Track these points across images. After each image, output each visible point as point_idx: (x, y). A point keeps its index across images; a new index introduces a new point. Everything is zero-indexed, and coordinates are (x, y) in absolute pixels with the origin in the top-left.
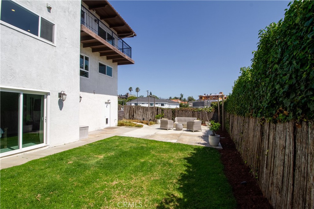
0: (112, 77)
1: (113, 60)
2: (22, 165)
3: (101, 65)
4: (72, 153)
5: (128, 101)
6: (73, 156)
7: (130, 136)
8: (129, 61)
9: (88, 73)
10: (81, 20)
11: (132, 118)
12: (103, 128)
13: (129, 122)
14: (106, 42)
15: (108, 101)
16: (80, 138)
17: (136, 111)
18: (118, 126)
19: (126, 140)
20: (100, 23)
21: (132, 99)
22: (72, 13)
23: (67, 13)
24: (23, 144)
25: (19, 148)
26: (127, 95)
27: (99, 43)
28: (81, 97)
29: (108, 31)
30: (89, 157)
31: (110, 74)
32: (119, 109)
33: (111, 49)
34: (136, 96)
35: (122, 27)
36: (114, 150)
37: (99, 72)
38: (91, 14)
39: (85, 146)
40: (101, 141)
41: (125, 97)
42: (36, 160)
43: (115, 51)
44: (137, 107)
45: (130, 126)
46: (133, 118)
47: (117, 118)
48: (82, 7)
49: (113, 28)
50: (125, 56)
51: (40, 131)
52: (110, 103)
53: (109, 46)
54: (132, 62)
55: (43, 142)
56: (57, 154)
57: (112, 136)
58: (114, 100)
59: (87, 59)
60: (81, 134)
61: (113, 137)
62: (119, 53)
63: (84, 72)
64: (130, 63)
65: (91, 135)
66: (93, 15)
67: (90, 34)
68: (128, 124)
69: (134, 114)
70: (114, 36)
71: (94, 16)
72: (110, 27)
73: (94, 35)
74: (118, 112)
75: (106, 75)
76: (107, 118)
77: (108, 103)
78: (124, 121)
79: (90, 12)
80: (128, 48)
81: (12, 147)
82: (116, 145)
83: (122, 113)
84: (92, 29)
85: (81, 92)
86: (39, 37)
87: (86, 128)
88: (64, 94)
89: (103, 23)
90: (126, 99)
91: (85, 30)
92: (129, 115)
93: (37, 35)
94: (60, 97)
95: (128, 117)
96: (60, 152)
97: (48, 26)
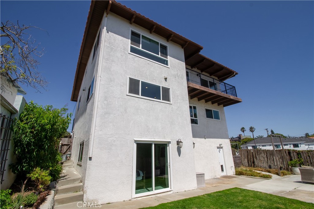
0: (220, 120)
1: (218, 103)
2: (155, 207)
3: (207, 111)
4: (193, 203)
5: (242, 144)
6: (194, 206)
7: (256, 190)
9: (197, 120)
10: (187, 79)
11: (253, 165)
12: (219, 177)
13: (250, 170)
14: (209, 90)
15: (220, 145)
16: (199, 186)
17: (257, 156)
18: (236, 174)
19: (251, 194)
20: (202, 76)
21: (247, 141)
22: (180, 76)
23: (177, 78)
24: (155, 186)
25: (152, 190)
26: (239, 137)
27: (204, 92)
28: (194, 144)
29: (209, 79)
32: (234, 154)
33: (214, 94)
34: (252, 137)
35: (222, 71)
37: (207, 117)
38: (194, 71)
39: (203, 195)
40: (219, 192)
41: (237, 139)
42: (165, 203)
43: (219, 94)
44: (259, 152)
45: (252, 176)
46: (254, 165)
47: (233, 164)
48: (187, 69)
49: (214, 76)
50: (229, 96)
51: (166, 176)
52: (222, 147)
53: (212, 92)
54: (239, 100)
55: (168, 187)
56: (180, 200)
57: (232, 188)
58: (226, 144)
59: (195, 108)
60: (199, 182)
61: (233, 188)
62: (223, 96)
63: (194, 119)
64: (236, 102)
65: (207, 184)
66: (195, 71)
67: (195, 87)
68: (248, 172)
69: (254, 160)
70: (216, 82)
71: (196, 72)
72: (210, 76)
73: (198, 86)
74: (233, 158)
75: (214, 119)
76: (222, 164)
77: (220, 147)
78: (243, 168)
80: (232, 88)
81: (148, 189)
82: (239, 199)
83: (238, 158)
84: (196, 82)
85: (194, 139)
86: (161, 101)
87: (202, 175)
88: (181, 142)
89: (204, 75)
90: (240, 141)
91: (191, 85)
92: (248, 161)
93: (160, 100)
94: (178, 144)
95: (247, 164)
96: (182, 199)
97: (166, 91)
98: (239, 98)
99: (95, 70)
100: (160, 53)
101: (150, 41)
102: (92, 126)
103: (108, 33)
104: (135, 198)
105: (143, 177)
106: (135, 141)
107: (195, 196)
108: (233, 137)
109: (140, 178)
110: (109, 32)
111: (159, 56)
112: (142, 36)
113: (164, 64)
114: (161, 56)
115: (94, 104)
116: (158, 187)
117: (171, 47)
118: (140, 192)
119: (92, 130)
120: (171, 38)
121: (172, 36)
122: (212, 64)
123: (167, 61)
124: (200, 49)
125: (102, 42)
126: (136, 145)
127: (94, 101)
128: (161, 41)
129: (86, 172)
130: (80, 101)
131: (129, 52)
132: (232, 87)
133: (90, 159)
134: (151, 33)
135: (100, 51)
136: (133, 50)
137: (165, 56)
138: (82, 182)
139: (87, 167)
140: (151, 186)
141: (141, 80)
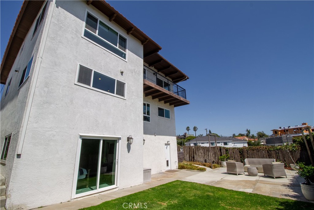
0: (170, 119)
1: (170, 103)
2: (98, 205)
3: (159, 109)
4: (137, 198)
5: (187, 141)
6: (138, 201)
7: (193, 182)
8: (184, 102)
9: (149, 117)
10: (144, 76)
11: (193, 160)
12: (164, 171)
13: (190, 164)
14: (163, 89)
15: (168, 142)
16: (144, 181)
17: (197, 152)
18: (179, 168)
19: (189, 185)
20: (158, 75)
21: (191, 139)
22: (137, 72)
23: (134, 73)
24: (100, 184)
25: (96, 189)
26: (185, 135)
27: (158, 91)
28: (144, 140)
29: (164, 80)
30: (153, 203)
31: (168, 116)
32: (179, 150)
33: (167, 94)
34: (195, 136)
35: (176, 74)
36: (177, 197)
37: (159, 116)
38: (151, 69)
39: (148, 190)
40: (163, 185)
41: (183, 137)
42: (108, 201)
43: (171, 95)
44: (198, 148)
45: (191, 169)
46: (194, 159)
47: (177, 160)
48: (144, 66)
49: (168, 77)
50: (180, 98)
51: (113, 173)
52: (169, 144)
53: (166, 92)
55: (114, 184)
56: (125, 196)
57: (174, 181)
58: (173, 141)
59: (148, 105)
60: (145, 177)
61: (175, 181)
62: (175, 97)
63: (146, 117)
64: (186, 103)
65: (153, 178)
66: (152, 70)
67: (150, 85)
68: (188, 166)
69: (194, 156)
70: (170, 83)
71: (153, 71)
72: (166, 76)
73: (153, 85)
74: (178, 154)
75: (165, 118)
76: (167, 160)
77: (167, 144)
78: (185, 163)
79: (150, 69)
81: (91, 187)
82: (178, 191)
83: (182, 154)
84: (152, 81)
85: (145, 135)
86: (115, 95)
87: (149, 170)
88: (131, 138)
89: (160, 75)
90: (185, 139)
91: (146, 83)
92: (189, 156)
93: (114, 94)
94: (128, 141)
95: (188, 159)
96: (127, 195)
97: (121, 85)
98: (188, 100)
99: (35, 48)
100: (118, 44)
101: (108, 30)
102: (24, 116)
103: (58, 8)
104: (75, 199)
105: (87, 175)
106: (81, 136)
107: (140, 191)
108: (179, 135)
109: (84, 177)
110: (59, 7)
111: (117, 48)
112: (100, 21)
113: (122, 57)
114: (119, 48)
115: (30, 90)
116: (103, 185)
117: (130, 41)
118: (82, 192)
119: (23, 122)
120: (131, 32)
121: (133, 29)
122: (168, 66)
123: (125, 55)
124: (158, 49)
125: (48, 16)
126: (81, 140)
127: (29, 86)
128: (121, 32)
129: (11, 171)
130: (9, 84)
131: (83, 35)
132: (183, 90)
133: (19, 156)
134: (110, 20)
135: (45, 27)
136: (87, 34)
137: (124, 48)
138: (5, 185)
139: (14, 166)
140: (95, 184)
141: (94, 69)
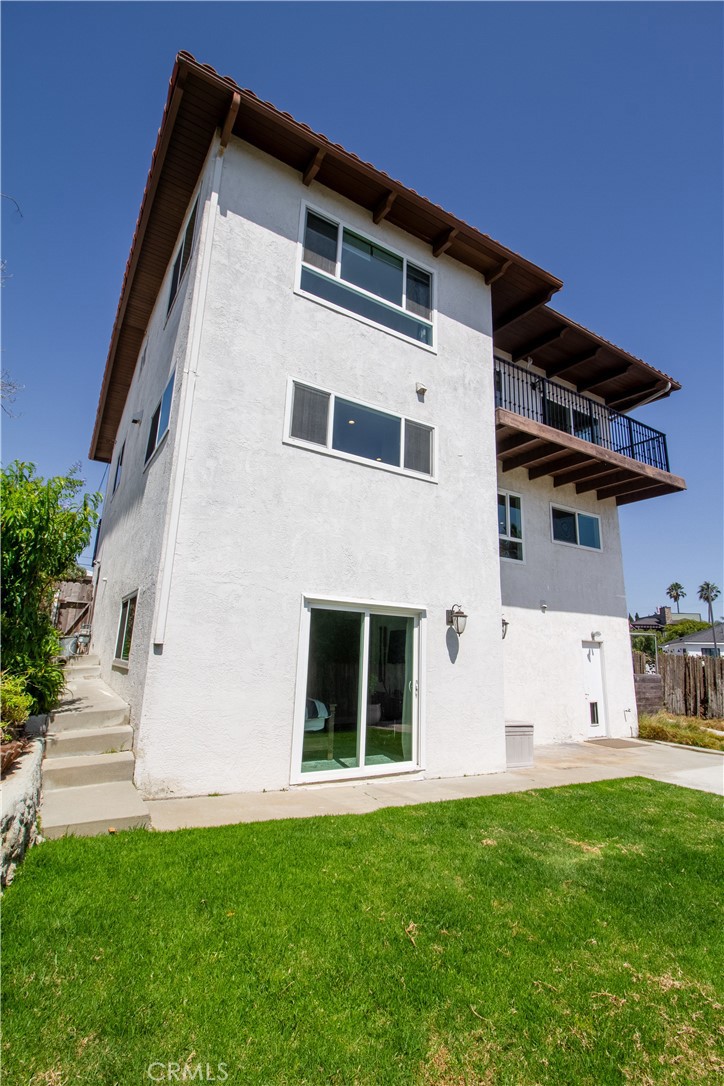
0: (601, 551)
1: (598, 491)
2: (367, 815)
3: (558, 515)
4: (491, 812)
5: (669, 640)
6: (495, 823)
7: (707, 790)
8: (659, 482)
9: (520, 544)
10: (496, 397)
11: (700, 709)
12: (580, 740)
13: (689, 727)
14: (571, 439)
15: (593, 636)
16: (511, 765)
17: (719, 681)
18: (640, 737)
19: (690, 801)
20: (549, 388)
21: (685, 631)
22: (472, 385)
23: (461, 390)
24: (368, 753)
25: (357, 765)
26: (661, 617)
27: (552, 447)
28: (505, 624)
29: (573, 403)
30: (548, 839)
31: (592, 540)
32: (638, 668)
33: (589, 457)
34: (705, 618)
35: (623, 375)
36: (640, 834)
37: (556, 537)
38: (522, 370)
39: (526, 793)
40: (581, 786)
41: (653, 622)
42: (397, 808)
43: (606, 458)
45: (696, 744)
46: (706, 709)
47: (631, 702)
48: (497, 362)
49: (591, 391)
50: (643, 468)
51: (403, 725)
52: (600, 644)
53: (582, 449)
54: (676, 484)
55: (410, 759)
56: (449, 802)
57: (624, 776)
58: (617, 634)
59: (515, 502)
60: (513, 752)
61: (628, 779)
62: (620, 464)
63: (510, 542)
64: (669, 489)
65: (540, 758)
66: (527, 372)
67: (522, 428)
68: (683, 732)
69: (706, 694)
70: (597, 413)
71: (531, 374)
72: (580, 390)
73: (533, 426)
74: (635, 681)
75: (579, 546)
76: (593, 701)
77: (592, 644)
78: (663, 719)
79: (518, 368)
80: (653, 439)
81: (342, 760)
82: (646, 813)
83: (652, 685)
84: (526, 410)
85: (506, 608)
86: (401, 469)
87: (526, 729)
88: (461, 614)
89: (557, 385)
90: (661, 630)
91: (507, 421)
92: (685, 695)
93: (398, 465)
94: (450, 621)
95: (681, 705)
96: (455, 798)
97: (421, 436)
98: (676, 474)
99: (176, 349)
100: (404, 297)
101: (372, 254)
102: (165, 542)
103: (225, 216)
104: (299, 785)
105: (326, 721)
106: (308, 602)
107: (499, 793)
108: (637, 616)
109: (319, 725)
110: (229, 212)
111: (403, 309)
112: (346, 232)
113: (419, 339)
114: (408, 308)
115: (173, 468)
116: (375, 757)
117: (447, 279)
118: (315, 768)
119: (163, 556)
120: (448, 245)
121: (453, 234)
122: (592, 346)
123: (429, 329)
124: (547, 287)
125: (202, 247)
126: (309, 614)
127: (172, 458)
128: (413, 254)
129: (142, 689)
130: (120, 462)
131: (297, 289)
132: (653, 435)
133: (158, 648)
134: (376, 221)
135: (197, 280)
136: (311, 283)
137: (422, 308)
138: (129, 723)
139: (148, 675)
140: (353, 753)
141: (335, 392)
